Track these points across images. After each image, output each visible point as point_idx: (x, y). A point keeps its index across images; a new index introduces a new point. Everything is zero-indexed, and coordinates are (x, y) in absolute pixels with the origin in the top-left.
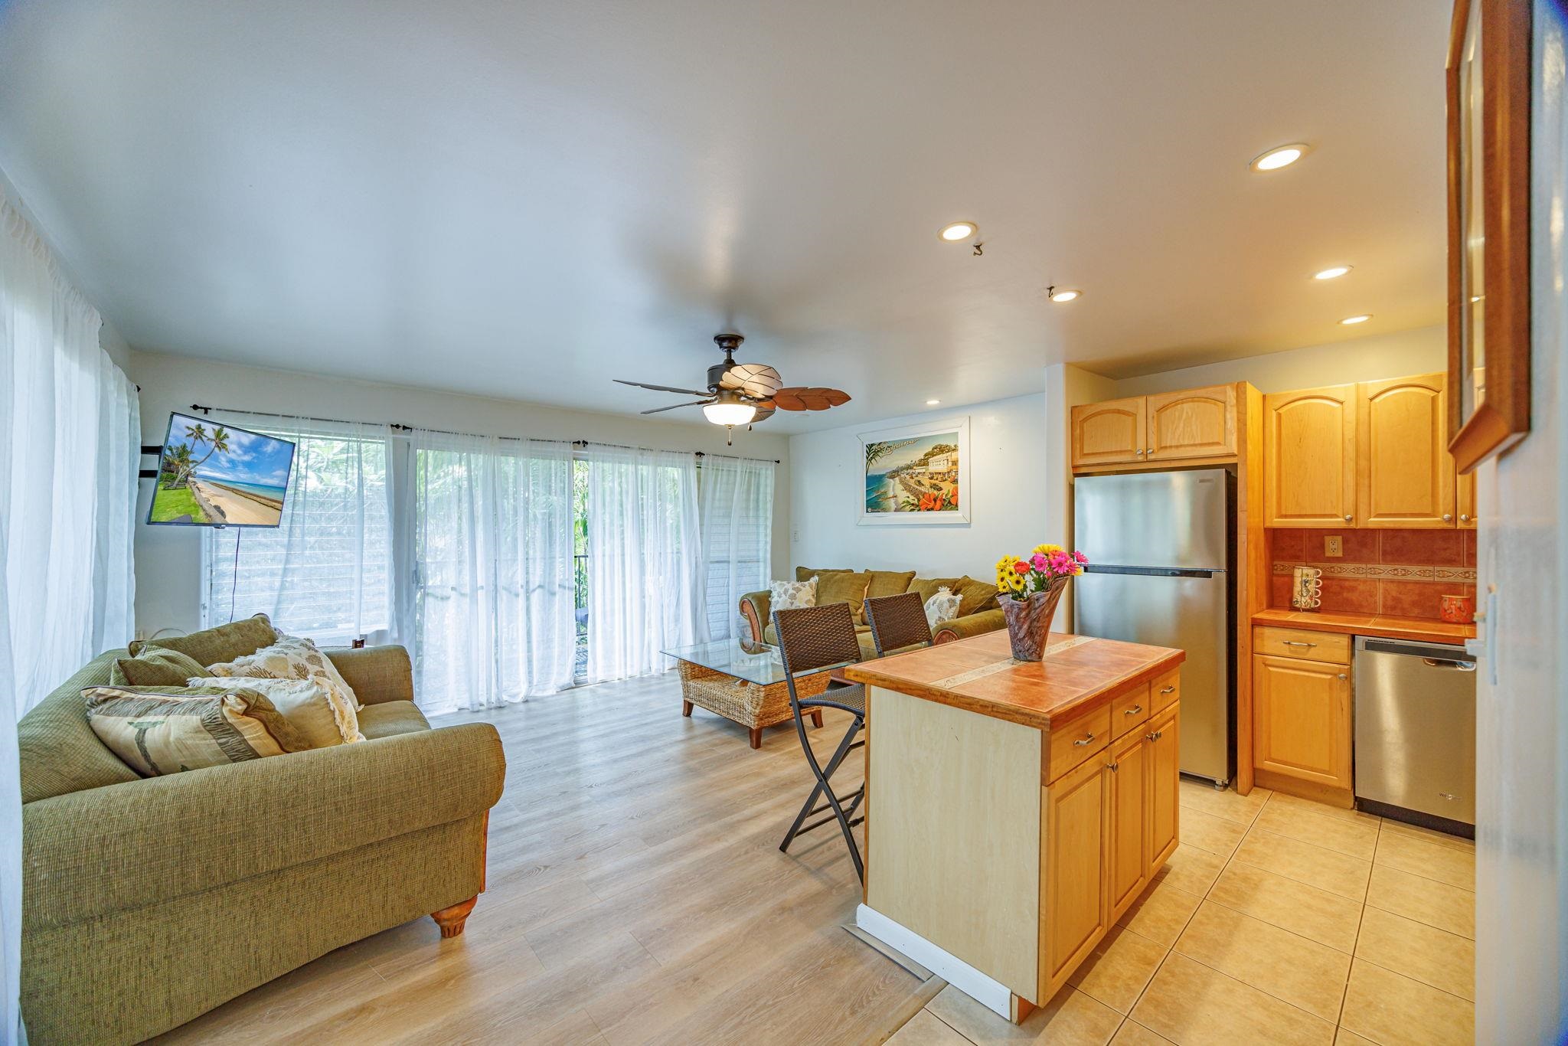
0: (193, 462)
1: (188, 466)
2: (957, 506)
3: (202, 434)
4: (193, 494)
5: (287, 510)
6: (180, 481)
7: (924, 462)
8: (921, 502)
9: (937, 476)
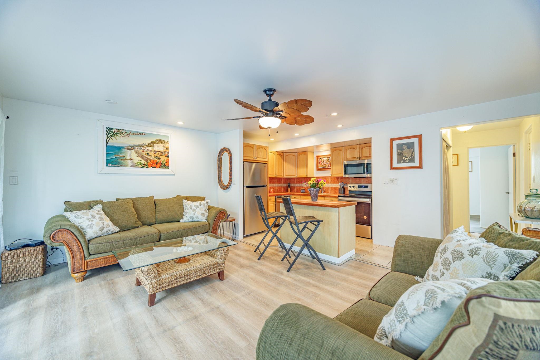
2: (168, 167)
7: (151, 145)
8: (148, 164)
9: (158, 152)
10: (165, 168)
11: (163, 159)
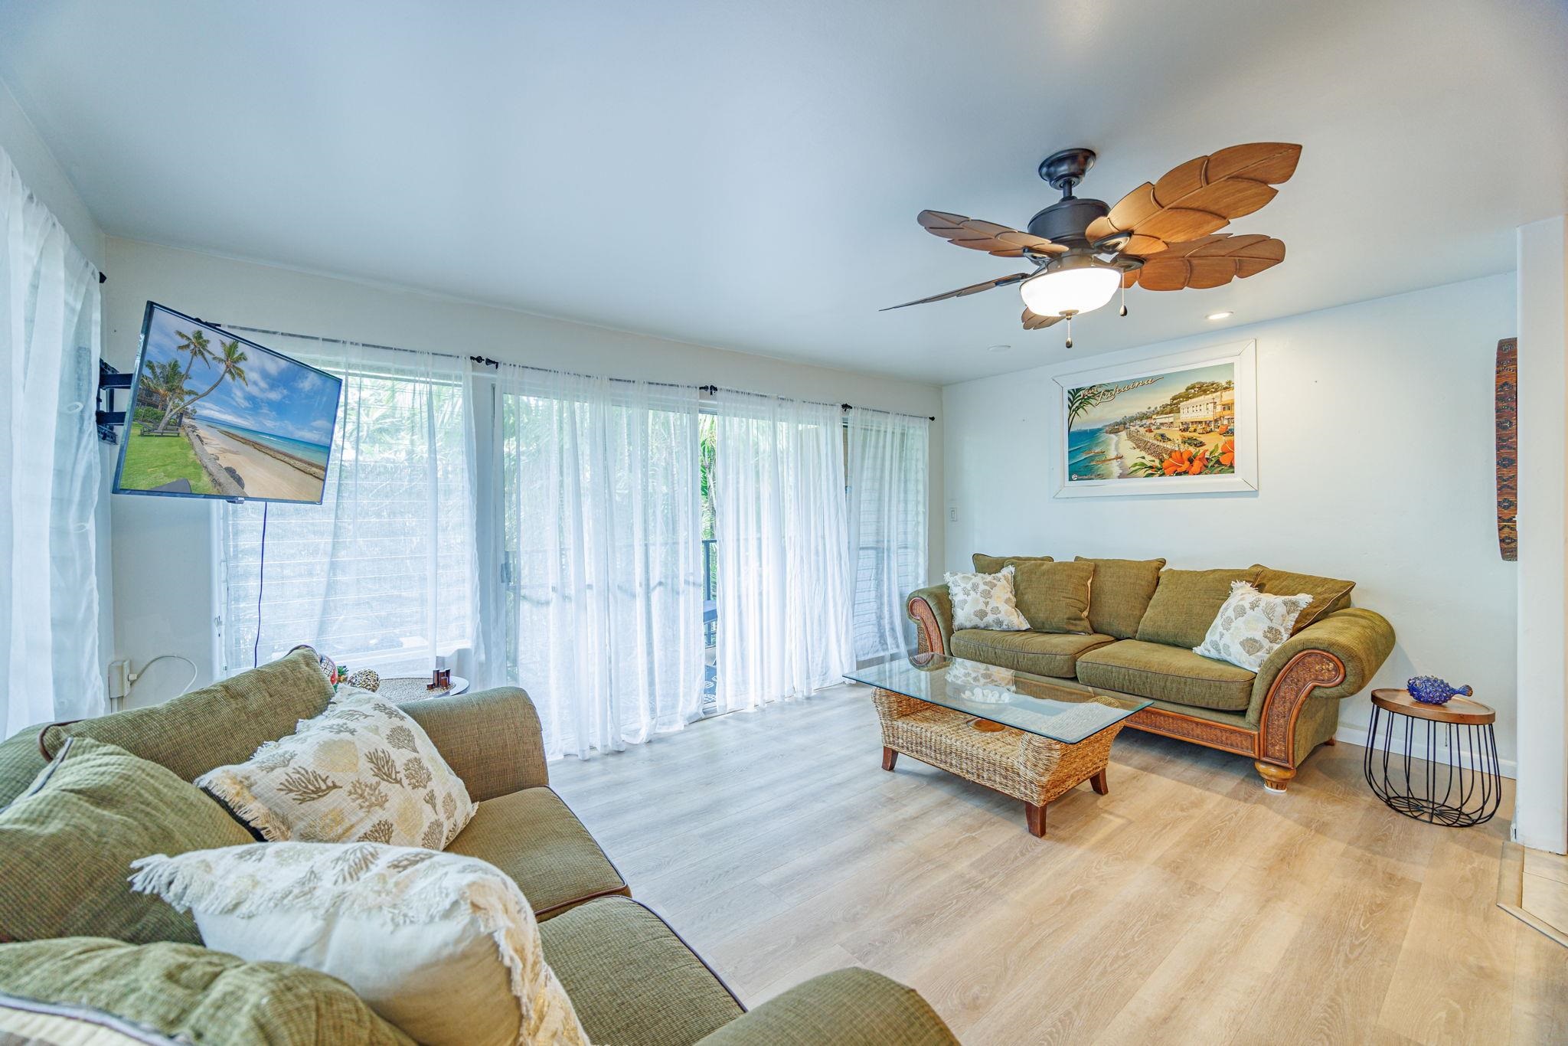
0: (190, 393)
1: (182, 400)
2: (1232, 466)
3: (204, 347)
4: (192, 446)
5: (332, 478)
6: (168, 423)
7: (1173, 407)
8: (1165, 464)
9: (1195, 426)
10: (1220, 472)
11: (1213, 443)
